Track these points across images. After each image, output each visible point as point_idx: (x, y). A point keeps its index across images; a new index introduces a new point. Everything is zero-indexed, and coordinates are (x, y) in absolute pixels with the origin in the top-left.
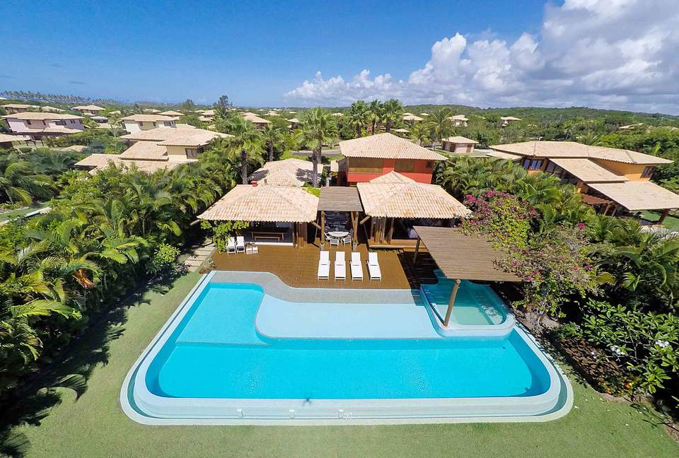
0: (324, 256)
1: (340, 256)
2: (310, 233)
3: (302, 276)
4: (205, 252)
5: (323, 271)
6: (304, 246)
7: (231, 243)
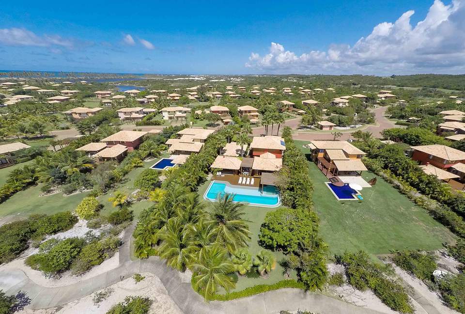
0: (241, 178)
1: (245, 178)
2: (238, 172)
3: (235, 183)
4: (210, 176)
5: (240, 182)
6: (236, 176)
7: (218, 174)
